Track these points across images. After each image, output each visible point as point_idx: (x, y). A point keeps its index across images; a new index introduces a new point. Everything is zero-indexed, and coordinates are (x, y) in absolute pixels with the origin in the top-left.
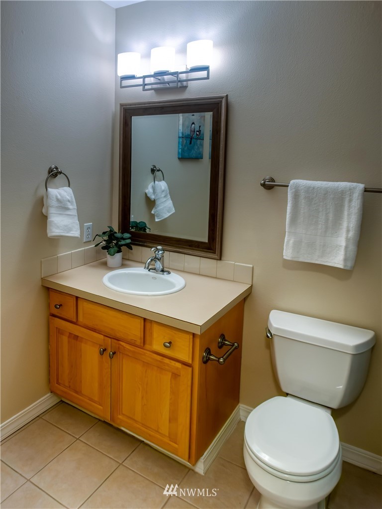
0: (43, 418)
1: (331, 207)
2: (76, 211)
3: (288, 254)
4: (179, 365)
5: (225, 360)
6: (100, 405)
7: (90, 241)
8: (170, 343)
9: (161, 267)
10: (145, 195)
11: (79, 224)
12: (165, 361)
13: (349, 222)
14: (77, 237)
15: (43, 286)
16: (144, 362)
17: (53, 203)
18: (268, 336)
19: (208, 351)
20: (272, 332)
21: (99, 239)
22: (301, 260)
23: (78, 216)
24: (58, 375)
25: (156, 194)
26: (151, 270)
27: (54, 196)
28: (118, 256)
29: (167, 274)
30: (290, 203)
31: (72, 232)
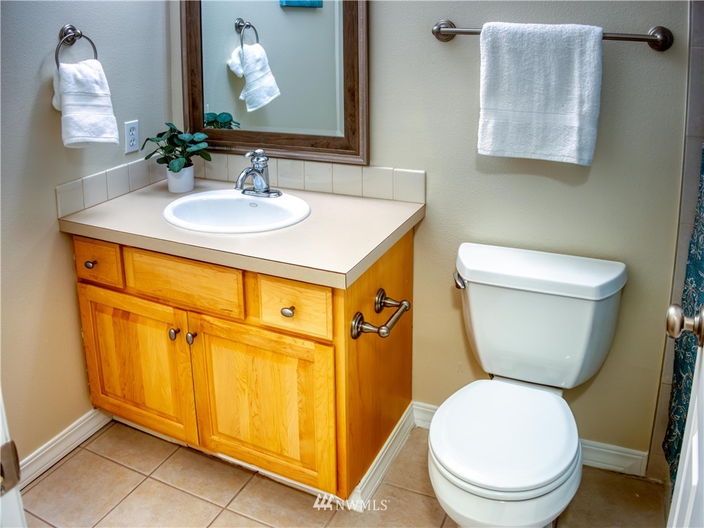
0: (87, 448)
1: (553, 65)
2: (109, 99)
3: (485, 146)
4: (310, 345)
5: (389, 329)
6: (179, 422)
7: (137, 151)
8: (292, 308)
9: (265, 186)
10: (226, 70)
11: (115, 121)
12: (285, 341)
13: (582, 88)
14: (115, 144)
15: (62, 232)
16: (248, 345)
17: (71, 87)
18: (458, 287)
19: (360, 318)
20: (464, 277)
21: (151, 146)
22: (508, 154)
23: (114, 107)
24: (102, 380)
25: (245, 67)
26: (246, 192)
27: (71, 76)
28: (188, 173)
29: (276, 196)
30: (485, 60)
31: (104, 136)
